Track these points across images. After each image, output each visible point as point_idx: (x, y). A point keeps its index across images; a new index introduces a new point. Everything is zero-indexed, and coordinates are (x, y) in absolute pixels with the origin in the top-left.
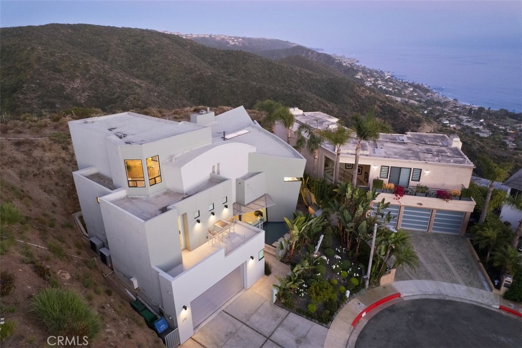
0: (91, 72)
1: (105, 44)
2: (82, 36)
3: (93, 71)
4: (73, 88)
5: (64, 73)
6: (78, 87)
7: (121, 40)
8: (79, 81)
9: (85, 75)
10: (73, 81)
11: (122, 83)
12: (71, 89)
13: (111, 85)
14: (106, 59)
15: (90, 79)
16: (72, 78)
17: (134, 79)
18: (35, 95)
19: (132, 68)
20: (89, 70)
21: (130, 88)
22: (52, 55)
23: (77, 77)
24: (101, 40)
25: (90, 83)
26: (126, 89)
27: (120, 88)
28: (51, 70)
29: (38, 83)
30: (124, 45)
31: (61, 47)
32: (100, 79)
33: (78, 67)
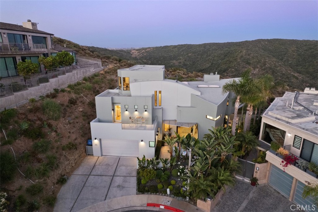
0: (266, 66)
1: (285, 50)
2: (272, 46)
3: (268, 65)
4: (253, 73)
5: (251, 65)
6: (256, 73)
7: (297, 48)
8: (258, 70)
9: (262, 67)
10: (254, 70)
11: (284, 74)
12: (252, 74)
13: (276, 75)
14: (282, 59)
15: (264, 70)
16: (254, 68)
17: (294, 73)
18: (232, 75)
19: (298, 66)
20: (266, 64)
21: (288, 78)
22: (249, 55)
23: (258, 67)
24: (283, 48)
25: (264, 72)
26: (285, 78)
27: (281, 77)
28: (245, 63)
29: (236, 69)
30: (299, 51)
31: (257, 51)
32: (271, 70)
33: (260, 62)
